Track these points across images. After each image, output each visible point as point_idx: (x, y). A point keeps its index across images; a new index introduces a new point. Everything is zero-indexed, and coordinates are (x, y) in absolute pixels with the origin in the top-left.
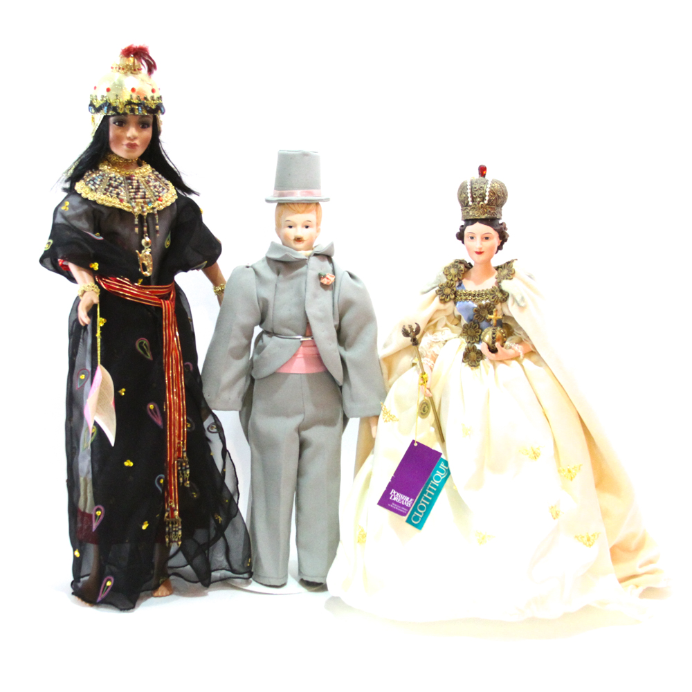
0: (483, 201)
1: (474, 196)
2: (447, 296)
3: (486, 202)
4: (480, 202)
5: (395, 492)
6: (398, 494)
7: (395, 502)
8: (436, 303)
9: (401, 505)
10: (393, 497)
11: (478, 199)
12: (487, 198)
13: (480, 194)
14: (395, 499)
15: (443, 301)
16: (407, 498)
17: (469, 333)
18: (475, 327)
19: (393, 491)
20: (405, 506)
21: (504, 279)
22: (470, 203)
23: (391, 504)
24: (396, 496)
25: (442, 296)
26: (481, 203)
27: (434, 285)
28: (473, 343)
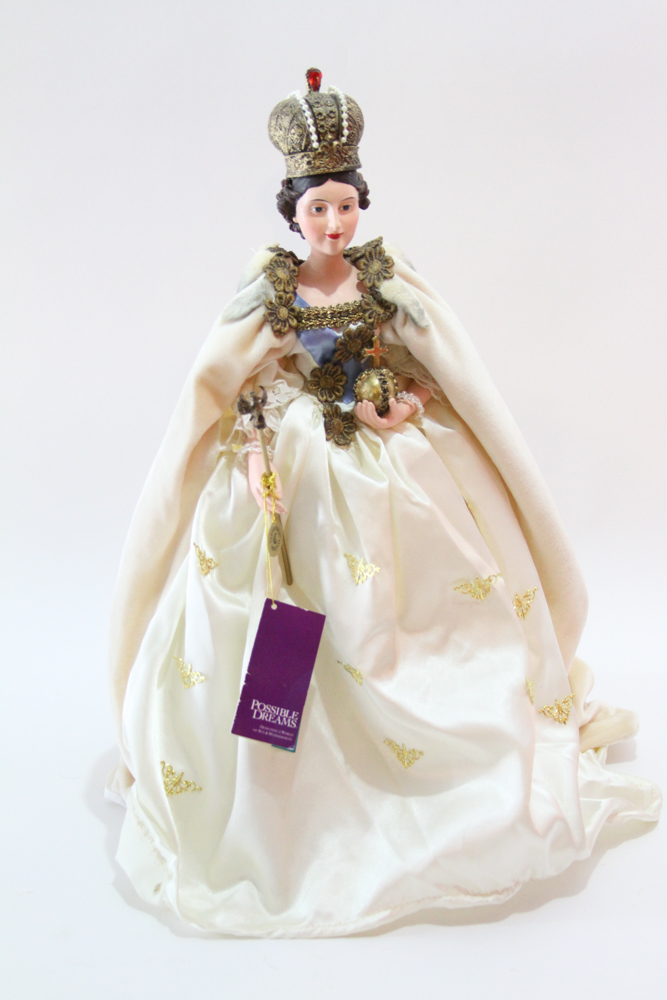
0: (338, 139)
1: (321, 130)
2: (285, 322)
3: (344, 140)
4: (332, 140)
5: (258, 704)
6: (265, 707)
7: (264, 722)
8: (267, 337)
9: (275, 726)
10: (258, 714)
11: (330, 136)
12: (346, 132)
13: (333, 126)
14: (262, 716)
15: (278, 334)
16: (286, 713)
17: (322, 384)
18: (336, 372)
19: (256, 703)
20: (285, 728)
21: (379, 279)
22: (315, 145)
23: (258, 728)
24: (264, 712)
25: (277, 324)
26: (335, 143)
27: (255, 304)
28: (333, 401)
